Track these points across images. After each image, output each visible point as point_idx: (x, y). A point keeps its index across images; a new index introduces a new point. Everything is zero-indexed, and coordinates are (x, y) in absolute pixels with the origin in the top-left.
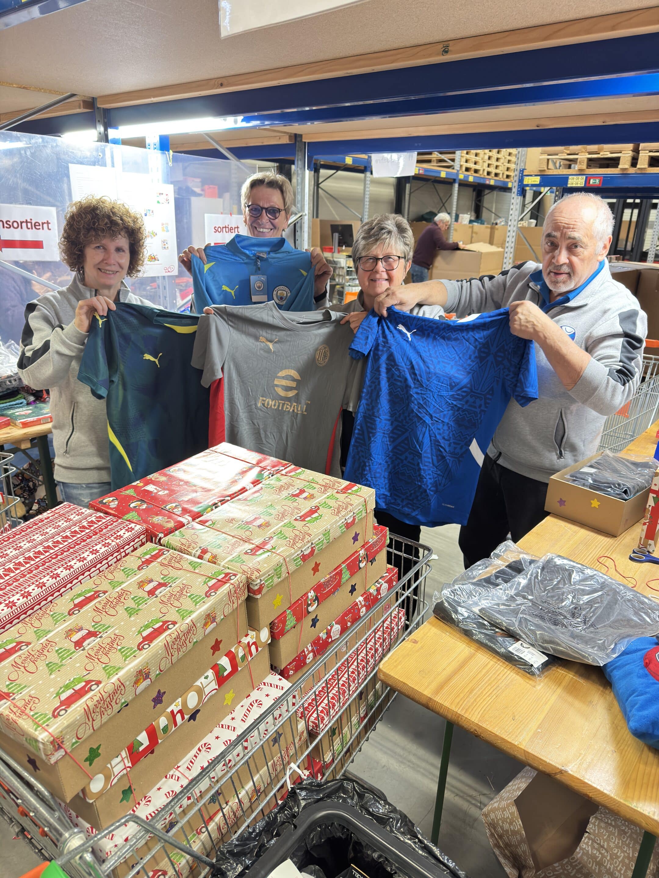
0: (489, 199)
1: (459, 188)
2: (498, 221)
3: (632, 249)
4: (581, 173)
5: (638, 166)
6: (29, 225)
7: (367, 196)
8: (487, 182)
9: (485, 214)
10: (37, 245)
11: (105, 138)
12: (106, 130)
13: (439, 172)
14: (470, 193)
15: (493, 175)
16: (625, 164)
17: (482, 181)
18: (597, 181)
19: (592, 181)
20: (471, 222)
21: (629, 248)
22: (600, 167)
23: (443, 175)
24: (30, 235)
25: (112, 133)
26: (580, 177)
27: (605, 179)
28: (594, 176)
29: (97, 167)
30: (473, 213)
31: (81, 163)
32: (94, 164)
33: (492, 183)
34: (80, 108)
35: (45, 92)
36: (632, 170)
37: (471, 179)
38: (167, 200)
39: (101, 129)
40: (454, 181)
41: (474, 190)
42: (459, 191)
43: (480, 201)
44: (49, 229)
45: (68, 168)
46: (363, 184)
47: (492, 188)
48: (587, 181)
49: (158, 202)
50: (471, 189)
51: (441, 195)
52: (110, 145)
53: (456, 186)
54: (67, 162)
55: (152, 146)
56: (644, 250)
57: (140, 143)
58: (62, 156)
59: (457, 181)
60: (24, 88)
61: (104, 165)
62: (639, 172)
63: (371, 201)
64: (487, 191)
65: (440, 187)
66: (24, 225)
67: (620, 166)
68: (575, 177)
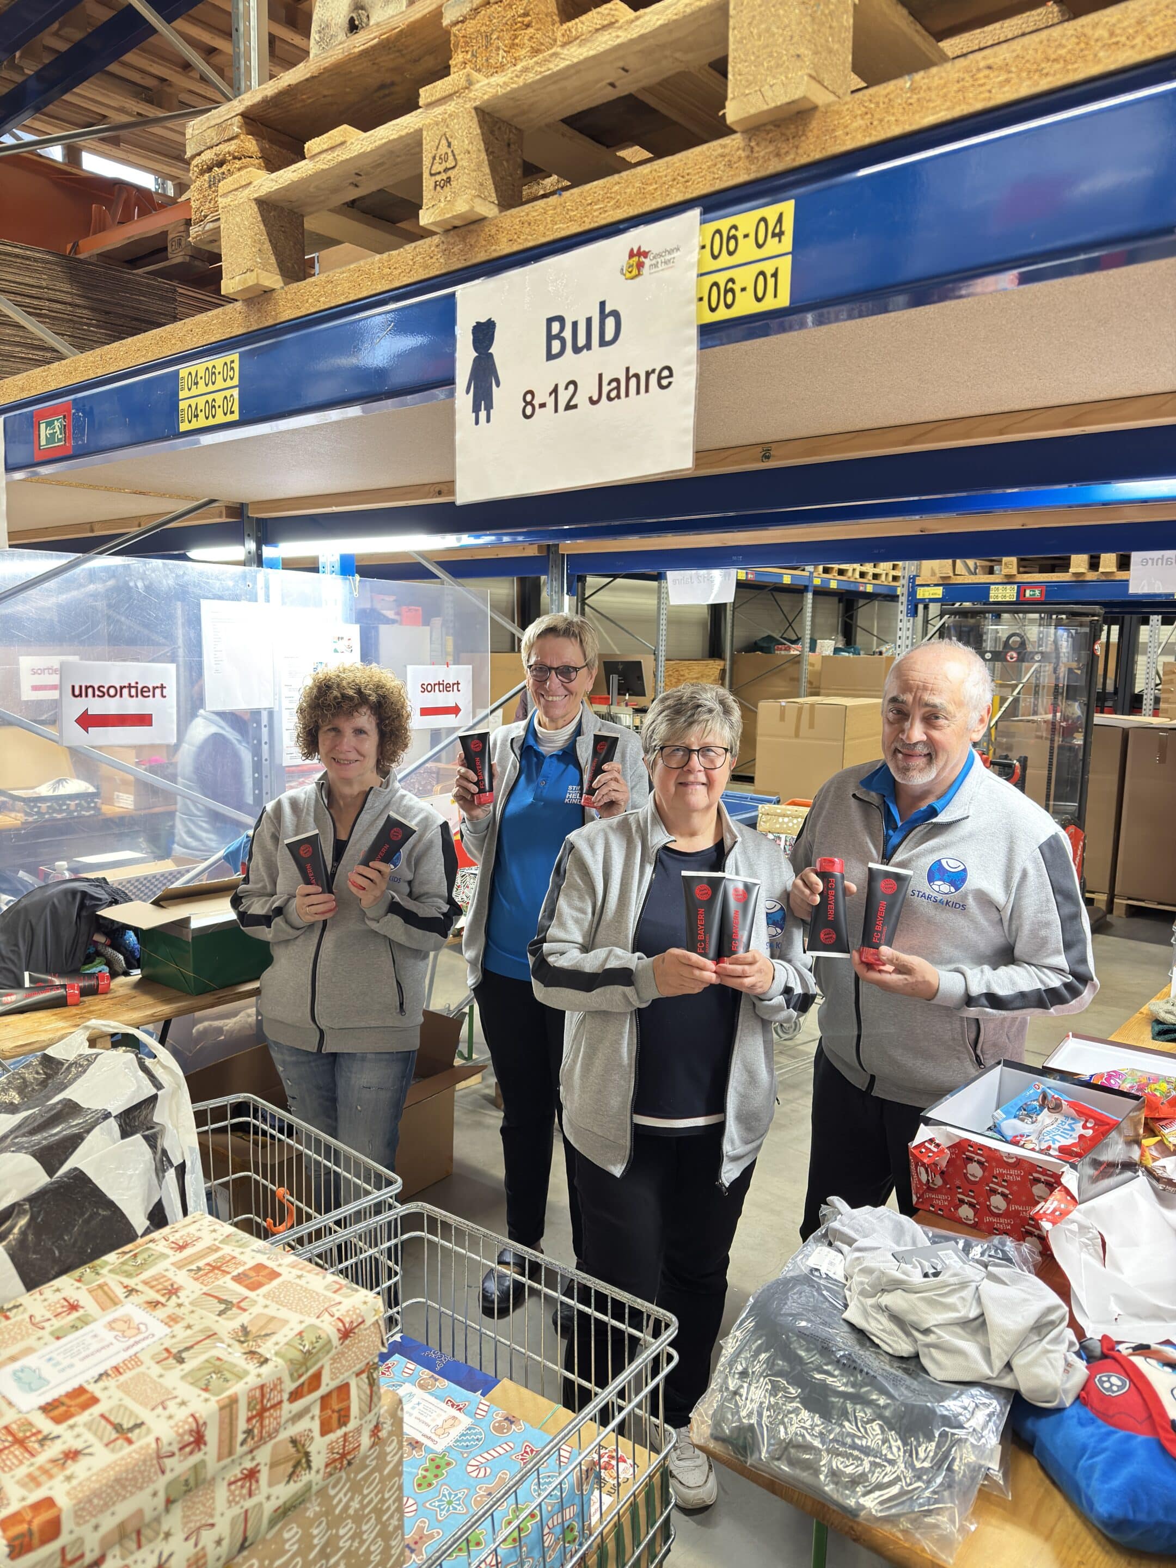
0: (865, 616)
1: (813, 599)
2: (883, 649)
3: (1116, 689)
4: (1009, 580)
5: (1101, 570)
6: (133, 691)
7: (663, 617)
8: (861, 589)
9: (860, 637)
10: (144, 720)
11: (259, 560)
12: (259, 548)
13: (781, 575)
14: (833, 608)
15: (870, 577)
16: (1079, 566)
17: (852, 587)
18: (1037, 592)
19: (1028, 593)
20: (837, 650)
21: (1110, 688)
22: (1040, 572)
23: (787, 580)
24: (131, 706)
25: (268, 552)
26: (1008, 587)
27: (1050, 589)
28: (1032, 585)
29: (244, 604)
30: (840, 638)
31: (220, 598)
32: (236, 598)
33: (869, 589)
34: (220, 516)
35: (170, 497)
36: (1091, 576)
37: (833, 585)
38: (349, 647)
39: (251, 545)
40: (806, 589)
41: (840, 601)
42: (814, 603)
43: (851, 617)
44: (164, 697)
45: (199, 605)
46: (656, 597)
47: (870, 597)
48: (1020, 592)
49: (336, 651)
50: (836, 599)
51: (785, 609)
52: (264, 571)
53: (810, 596)
54: (198, 597)
55: (328, 569)
56: (1137, 691)
57: (312, 566)
58: (191, 589)
59: (811, 588)
60: (140, 493)
61: (254, 598)
62: (1103, 578)
63: (670, 622)
64: (861, 602)
65: (784, 599)
66: (125, 691)
67: (1072, 570)
68: (1000, 587)
